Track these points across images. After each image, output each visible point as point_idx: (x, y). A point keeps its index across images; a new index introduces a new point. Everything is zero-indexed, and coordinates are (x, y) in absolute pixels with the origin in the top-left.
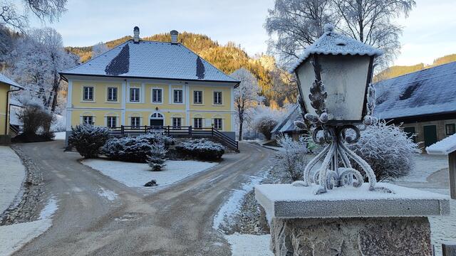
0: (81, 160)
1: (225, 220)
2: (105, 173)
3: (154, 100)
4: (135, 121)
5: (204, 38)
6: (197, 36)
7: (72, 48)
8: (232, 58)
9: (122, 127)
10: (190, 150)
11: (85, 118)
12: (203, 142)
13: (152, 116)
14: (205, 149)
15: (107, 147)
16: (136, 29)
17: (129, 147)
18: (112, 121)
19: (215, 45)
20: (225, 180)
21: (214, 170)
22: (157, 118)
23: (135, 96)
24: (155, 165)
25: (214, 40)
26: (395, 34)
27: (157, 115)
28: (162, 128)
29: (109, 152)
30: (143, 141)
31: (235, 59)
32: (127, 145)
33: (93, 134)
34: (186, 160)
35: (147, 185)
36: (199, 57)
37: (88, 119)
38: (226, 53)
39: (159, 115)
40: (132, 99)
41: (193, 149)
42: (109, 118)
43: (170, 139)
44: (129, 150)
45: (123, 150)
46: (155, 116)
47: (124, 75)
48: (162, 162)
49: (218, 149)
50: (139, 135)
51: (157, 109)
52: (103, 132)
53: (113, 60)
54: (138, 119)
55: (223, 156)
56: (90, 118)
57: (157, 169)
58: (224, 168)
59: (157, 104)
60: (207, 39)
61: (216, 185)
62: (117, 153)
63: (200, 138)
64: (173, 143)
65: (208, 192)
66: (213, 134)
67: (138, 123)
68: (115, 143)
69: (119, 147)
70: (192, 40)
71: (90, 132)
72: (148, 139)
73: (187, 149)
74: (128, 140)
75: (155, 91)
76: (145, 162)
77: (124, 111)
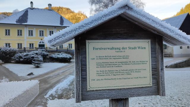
0: (2, 64)
1: (56, 92)
2: (10, 70)
3: (40, 35)
4: (31, 45)
5: (68, 9)
6: (65, 8)
7: (7, 13)
8: (80, 18)
9: (24, 48)
10: (55, 58)
11: (6, 44)
12: (62, 54)
13: (39, 43)
14: (62, 58)
15: (15, 57)
16: (32, 2)
17: (25, 57)
18: (20, 45)
19: (73, 12)
20: (68, 71)
21: (65, 67)
22: (42, 44)
23: (31, 33)
24: (37, 65)
25: (72, 10)
26: (143, 6)
27: (42, 42)
28: (44, 48)
29: (15, 60)
30: (33, 54)
31: (82, 18)
32: (24, 56)
33: (8, 51)
34: (53, 62)
35: (28, 75)
36: (61, 16)
37: (8, 45)
38: (78, 16)
39: (43, 42)
40: (29, 35)
41: (56, 57)
42: (19, 44)
43: (46, 53)
44: (25, 58)
45: (22, 58)
46: (41, 43)
47: (25, 24)
48: (40, 64)
49: (68, 57)
50: (31, 52)
51: (42, 39)
52: (13, 50)
53: (20, 17)
54: (33, 44)
55: (71, 60)
56: (9, 44)
57: (38, 67)
58: (70, 66)
59: (42, 37)
60: (69, 9)
61: (62, 74)
62: (19, 60)
63: (60, 52)
64: (47, 55)
65: (56, 77)
66: (68, 50)
67: (33, 46)
68: (19, 55)
69: (21, 57)
70: (63, 10)
71: (6, 50)
72: (35, 53)
73: (54, 58)
74: (25, 54)
75: (40, 31)
76: (32, 64)
77: (26, 40)
